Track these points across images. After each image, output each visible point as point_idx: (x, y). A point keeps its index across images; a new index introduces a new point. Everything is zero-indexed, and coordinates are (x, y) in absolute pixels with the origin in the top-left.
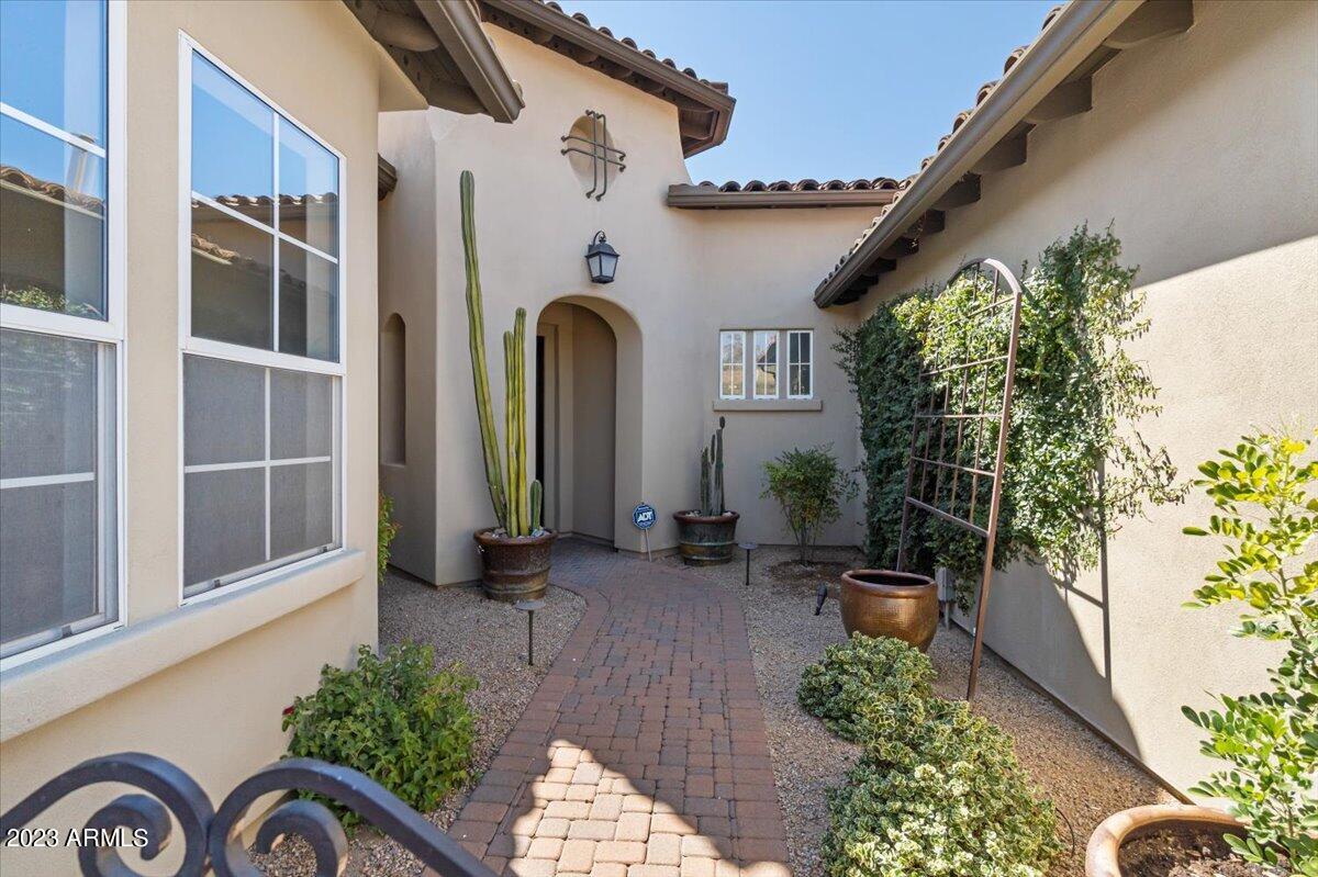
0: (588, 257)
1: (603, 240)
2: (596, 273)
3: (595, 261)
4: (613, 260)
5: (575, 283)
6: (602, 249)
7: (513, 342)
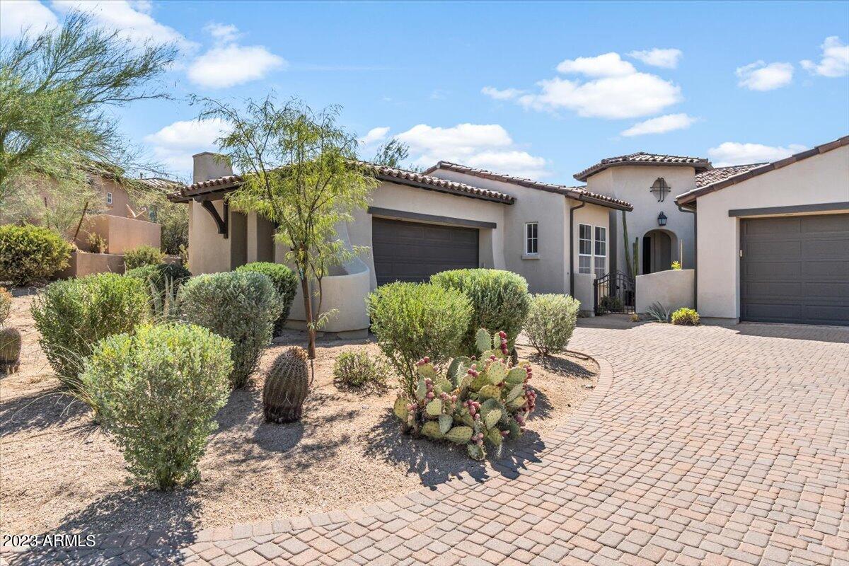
0: (658, 219)
1: (662, 214)
2: (660, 223)
3: (660, 220)
4: (665, 219)
5: (654, 226)
6: (662, 216)
7: (635, 245)
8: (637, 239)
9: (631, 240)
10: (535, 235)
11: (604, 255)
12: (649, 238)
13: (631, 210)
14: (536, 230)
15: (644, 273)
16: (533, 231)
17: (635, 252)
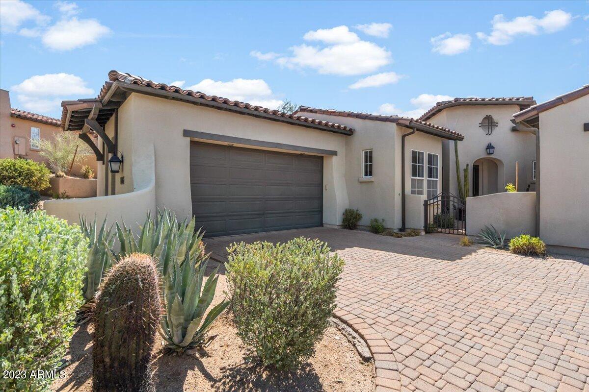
0: (487, 149)
1: (490, 145)
2: (489, 152)
3: (488, 150)
4: (493, 149)
5: (483, 155)
6: (490, 147)
7: (466, 171)
8: (468, 165)
9: (462, 167)
10: (371, 161)
11: (437, 178)
12: (478, 166)
13: (461, 139)
14: (371, 157)
15: (474, 195)
16: (369, 157)
17: (466, 176)
